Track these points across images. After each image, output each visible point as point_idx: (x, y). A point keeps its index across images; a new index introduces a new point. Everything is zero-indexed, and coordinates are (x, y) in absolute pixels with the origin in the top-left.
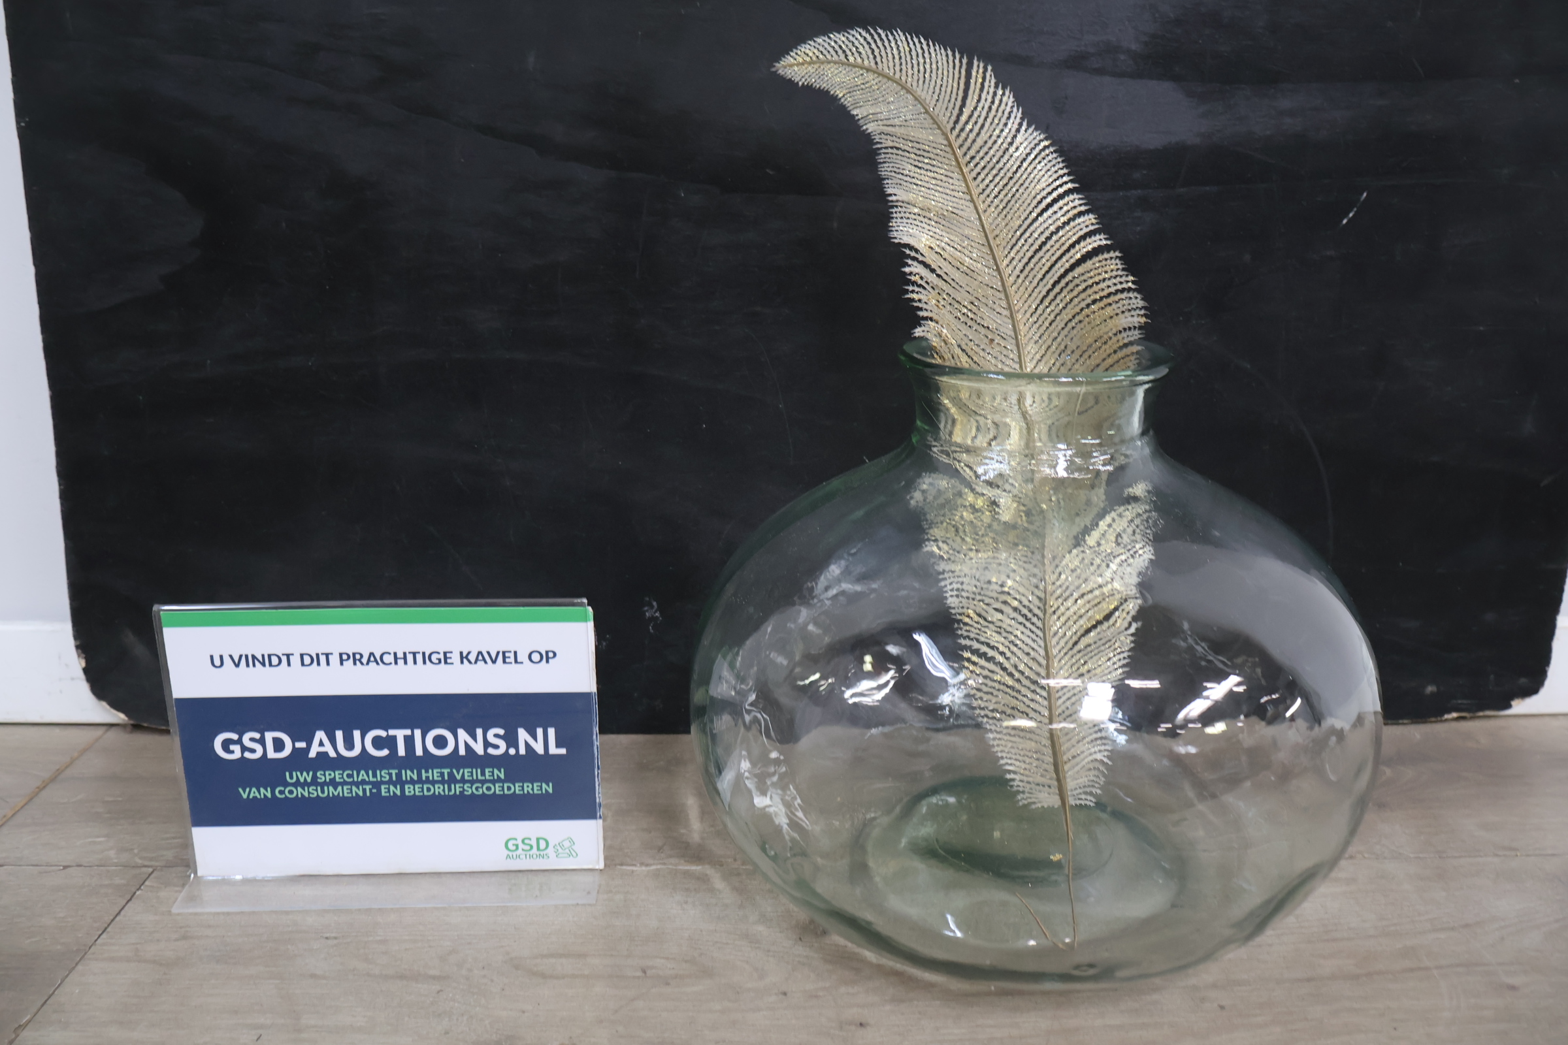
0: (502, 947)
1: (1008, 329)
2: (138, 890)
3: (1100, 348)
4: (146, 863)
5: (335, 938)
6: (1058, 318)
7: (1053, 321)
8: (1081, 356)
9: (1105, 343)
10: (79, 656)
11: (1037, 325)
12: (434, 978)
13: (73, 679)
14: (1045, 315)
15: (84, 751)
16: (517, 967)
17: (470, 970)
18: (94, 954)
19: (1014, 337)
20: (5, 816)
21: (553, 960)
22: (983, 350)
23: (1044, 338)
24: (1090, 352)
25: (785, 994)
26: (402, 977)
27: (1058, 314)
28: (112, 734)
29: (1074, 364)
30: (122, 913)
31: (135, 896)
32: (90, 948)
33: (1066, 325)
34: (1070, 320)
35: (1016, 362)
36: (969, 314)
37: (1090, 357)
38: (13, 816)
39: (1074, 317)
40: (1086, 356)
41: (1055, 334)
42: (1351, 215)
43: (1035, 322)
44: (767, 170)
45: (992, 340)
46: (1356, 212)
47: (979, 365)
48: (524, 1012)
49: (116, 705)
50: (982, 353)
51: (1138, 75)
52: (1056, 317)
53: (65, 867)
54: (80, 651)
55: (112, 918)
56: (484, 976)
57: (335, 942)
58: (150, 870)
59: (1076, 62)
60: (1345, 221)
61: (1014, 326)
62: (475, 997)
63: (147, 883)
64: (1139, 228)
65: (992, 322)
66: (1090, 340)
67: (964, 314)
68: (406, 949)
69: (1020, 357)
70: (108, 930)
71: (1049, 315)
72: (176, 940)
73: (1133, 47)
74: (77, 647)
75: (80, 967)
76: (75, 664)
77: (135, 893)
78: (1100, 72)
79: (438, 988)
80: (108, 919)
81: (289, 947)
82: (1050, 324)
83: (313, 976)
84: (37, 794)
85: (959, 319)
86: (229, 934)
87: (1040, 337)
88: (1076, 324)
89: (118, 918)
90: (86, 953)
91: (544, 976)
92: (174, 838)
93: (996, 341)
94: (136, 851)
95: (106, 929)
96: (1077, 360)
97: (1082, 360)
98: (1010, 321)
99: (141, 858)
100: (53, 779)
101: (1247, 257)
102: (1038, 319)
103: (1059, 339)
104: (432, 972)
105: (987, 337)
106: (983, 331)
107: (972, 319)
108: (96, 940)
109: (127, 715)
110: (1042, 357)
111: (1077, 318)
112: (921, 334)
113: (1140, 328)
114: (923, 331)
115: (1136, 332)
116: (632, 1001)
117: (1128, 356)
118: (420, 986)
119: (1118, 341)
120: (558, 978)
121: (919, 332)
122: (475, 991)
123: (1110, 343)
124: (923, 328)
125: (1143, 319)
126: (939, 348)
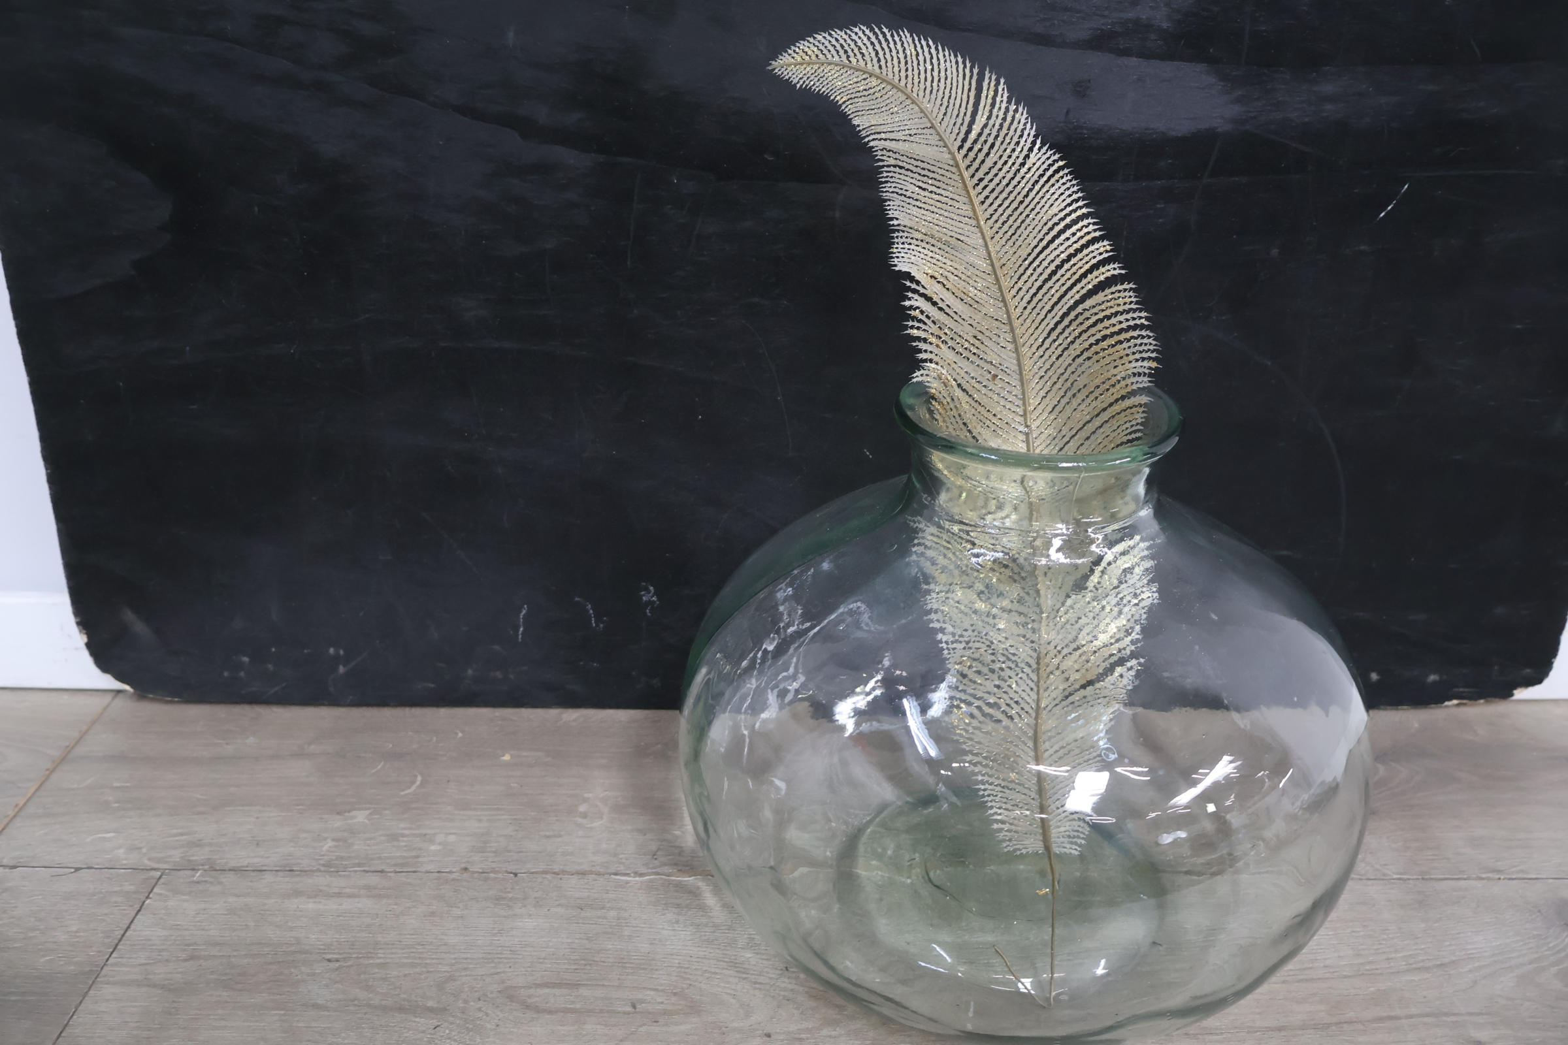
0: (497, 973)
1: (1011, 363)
2: (148, 897)
3: (1108, 390)
4: (155, 866)
5: (337, 961)
6: (1065, 353)
7: (1060, 356)
8: (1087, 396)
9: (1113, 386)
10: (80, 632)
11: (1043, 359)
12: (431, 1010)
13: (76, 649)
14: (1052, 349)
15: (94, 722)
16: (511, 998)
17: (466, 1002)
18: (105, 976)
19: (1018, 372)
20: (17, 805)
21: (546, 991)
22: (985, 386)
23: (1050, 373)
24: (1096, 394)
25: (768, 1035)
26: (401, 1009)
27: (1066, 349)
28: (119, 702)
29: (1080, 404)
30: (133, 927)
31: (144, 907)
32: (102, 968)
33: (1074, 360)
34: (1078, 356)
35: (1020, 399)
36: (972, 349)
37: (1096, 398)
38: (25, 804)
39: (1082, 353)
40: (1092, 397)
41: (1061, 370)
42: (1389, 208)
43: (1041, 357)
44: (766, 156)
45: (995, 376)
46: (1395, 204)
47: (980, 404)
49: (119, 677)
50: (984, 391)
51: (1167, 56)
52: (1063, 351)
53: (77, 869)
54: (81, 627)
55: (122, 932)
56: (480, 1009)
57: (337, 964)
58: (159, 873)
59: (1100, 42)
60: (1383, 214)
61: (1018, 360)
62: (471, 1033)
63: (155, 890)
64: (1160, 220)
65: (996, 356)
66: (1097, 382)
67: (966, 349)
68: (405, 976)
69: (1023, 393)
70: (119, 947)
71: (1056, 349)
72: (186, 960)
73: (1165, 25)
74: (78, 624)
75: (92, 992)
76: (79, 639)
77: (144, 902)
78: (1125, 53)
79: (436, 1023)
80: (119, 933)
81: (293, 970)
82: (1057, 359)
83: (316, 1007)
84: (48, 777)
85: (961, 355)
86: (235, 954)
87: (1046, 372)
88: (1084, 360)
89: (128, 933)
90: (98, 975)
91: (537, 1010)
92: (182, 834)
93: (999, 377)
94: (144, 850)
95: (117, 945)
96: (1083, 400)
97: (1088, 400)
98: (1015, 355)
99: (149, 859)
100: (63, 760)
101: (1275, 252)
102: (1044, 352)
103: (1066, 376)
104: (430, 1004)
105: (990, 373)
106: (987, 366)
107: (974, 354)
108: (107, 960)
109: (132, 687)
110: (1047, 393)
111: (1086, 355)
112: (920, 379)
113: (1150, 375)
114: (922, 375)
115: (1146, 379)
116: (621, 1041)
117: (1136, 406)
118: (417, 1020)
119: (1127, 385)
120: (550, 1012)
121: (918, 377)
122: (471, 1026)
123: (1118, 387)
124: (922, 372)
125: (1154, 365)
126: (937, 394)
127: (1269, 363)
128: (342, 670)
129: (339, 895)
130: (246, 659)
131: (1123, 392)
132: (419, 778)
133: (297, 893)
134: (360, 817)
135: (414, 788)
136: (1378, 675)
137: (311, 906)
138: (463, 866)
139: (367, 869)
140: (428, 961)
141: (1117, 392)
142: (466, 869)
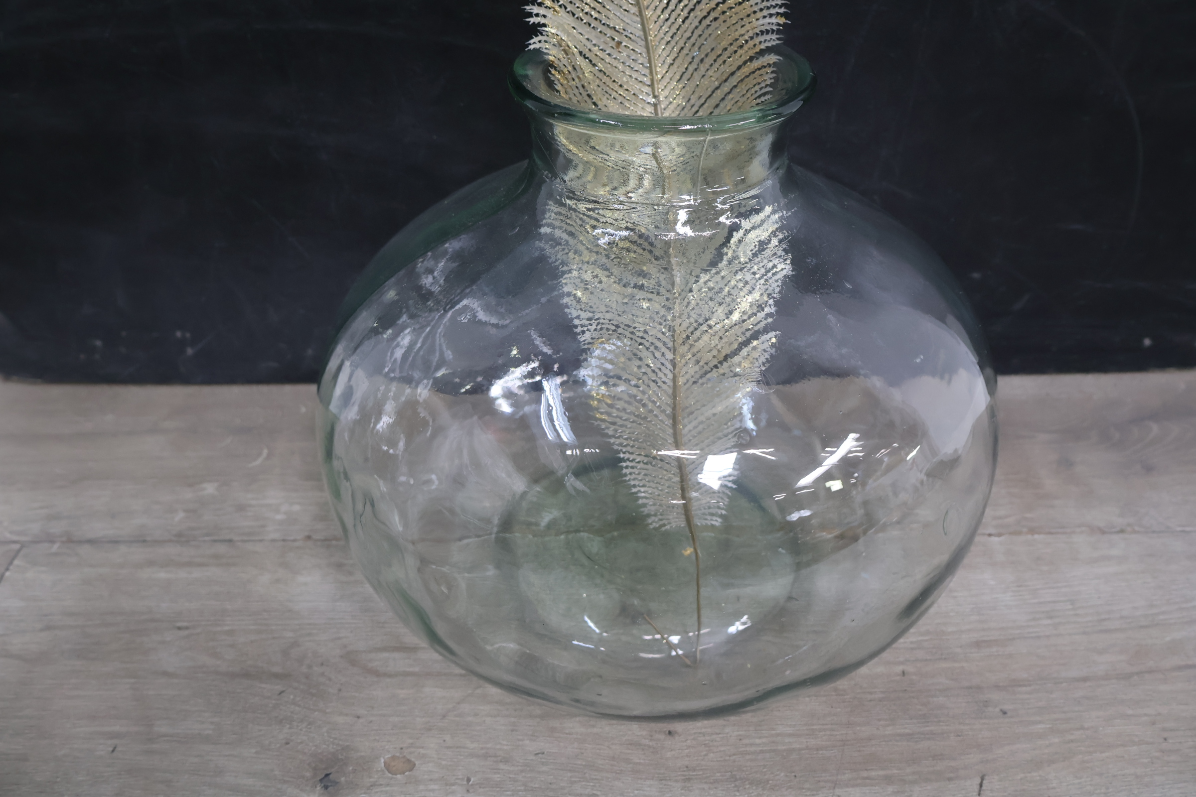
1: (636, 28)
3: (736, 52)
6: (692, 14)
7: (687, 18)
8: (715, 61)
9: (741, 47)
11: (669, 23)
14: (678, 11)
19: (643, 37)
22: (609, 55)
23: (677, 38)
24: (724, 57)
27: (692, 10)
29: (708, 70)
33: (700, 22)
34: (705, 17)
35: (647, 67)
36: (593, 13)
37: (724, 62)
39: (709, 13)
40: (720, 61)
41: (688, 34)
43: (667, 20)
45: (619, 43)
47: (605, 73)
50: (608, 59)
52: (689, 13)
61: (643, 24)
65: (618, 21)
66: (724, 44)
67: (587, 13)
69: (650, 62)
71: (682, 10)
82: (683, 22)
85: (582, 20)
87: (672, 37)
88: (711, 22)
93: (624, 44)
96: (711, 65)
97: (717, 65)
98: (638, 19)
102: (670, 15)
103: (693, 40)
105: (614, 39)
106: (610, 33)
107: (596, 19)
110: (674, 60)
111: (713, 15)
112: (537, 46)
113: (778, 32)
114: (540, 42)
115: (774, 37)
117: (765, 67)
119: (755, 45)
121: (535, 43)
123: (746, 48)
124: (540, 38)
125: (782, 20)
126: (556, 62)
131: (751, 53)
141: (745, 53)
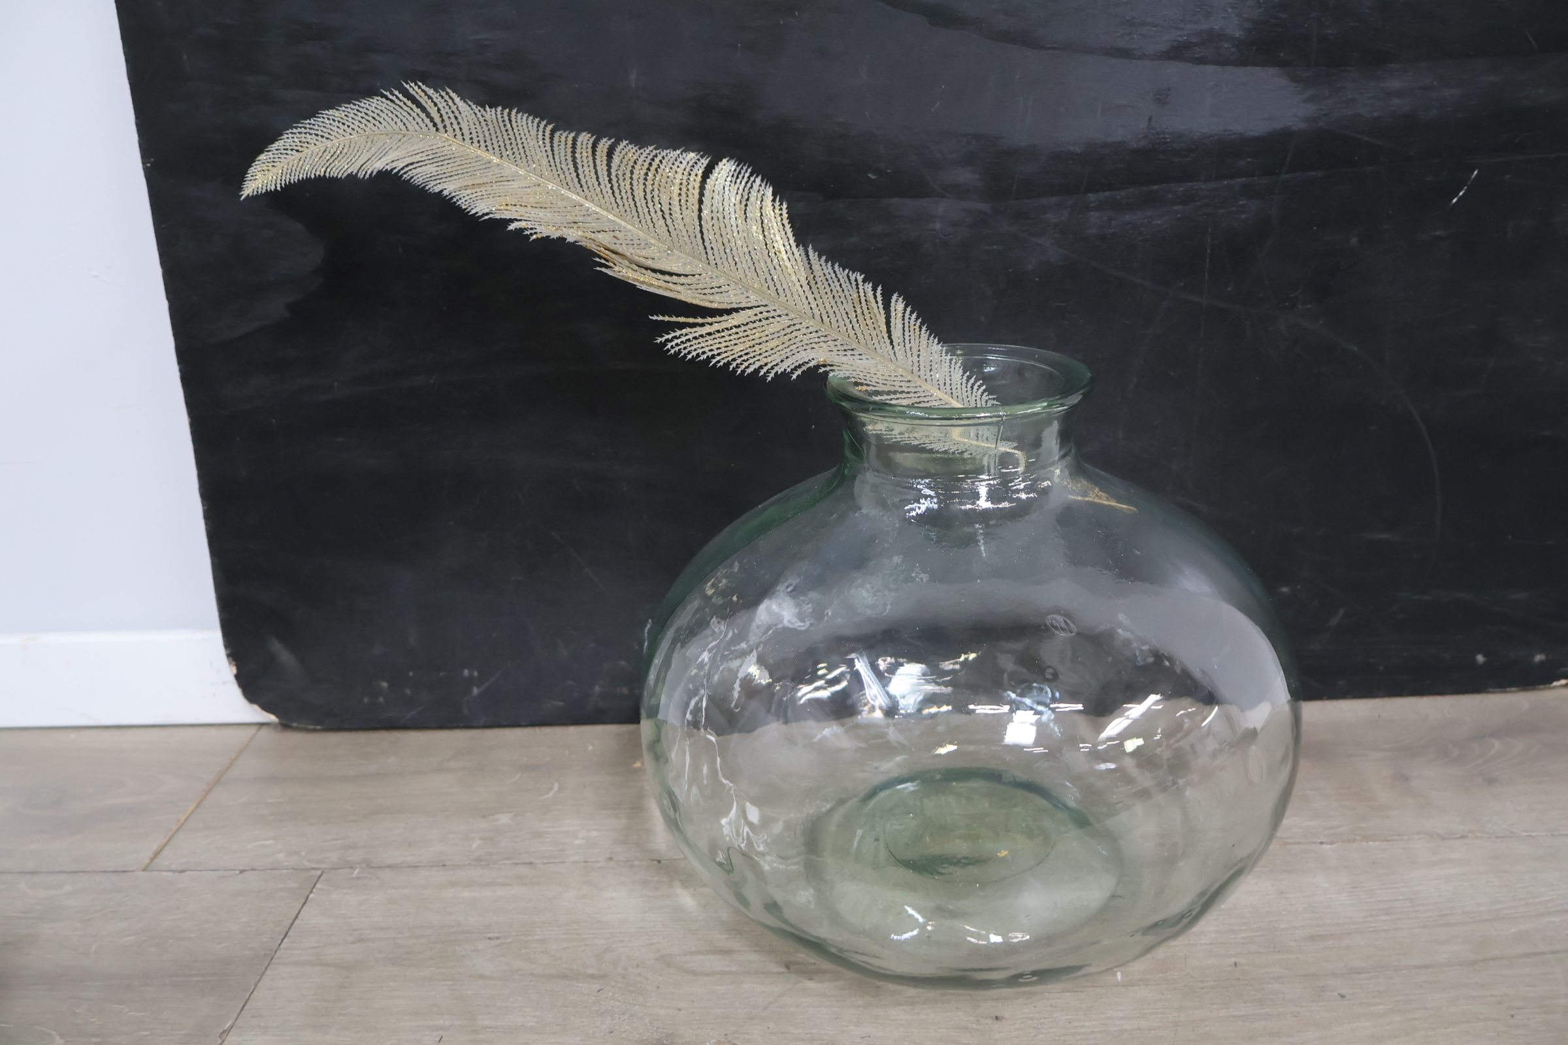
0: (652, 944)
2: (311, 892)
4: (314, 866)
5: (498, 938)
10: (230, 663)
12: (593, 976)
13: (224, 683)
15: (241, 752)
16: (669, 965)
17: (625, 968)
18: (279, 958)
20: (179, 821)
21: (701, 957)
26: (564, 977)
28: (264, 732)
30: (300, 916)
31: (309, 900)
32: (276, 952)
38: (187, 819)
42: (1461, 194)
44: (869, 175)
46: (1466, 190)
48: (679, 1010)
49: (266, 708)
51: (1242, 62)
53: (242, 872)
54: (231, 659)
55: (291, 921)
56: (639, 974)
57: (498, 942)
58: (319, 873)
59: (1178, 52)
60: (1455, 200)
62: (633, 995)
63: (318, 886)
64: (1243, 216)
68: (564, 948)
70: (289, 934)
72: (353, 943)
73: (1237, 34)
74: (228, 656)
75: (268, 972)
76: (227, 671)
77: (308, 896)
78: (1202, 61)
79: (598, 987)
80: (287, 922)
81: (456, 948)
83: (482, 977)
84: (204, 797)
86: (400, 936)
89: (297, 922)
90: (273, 957)
91: (694, 973)
92: (336, 840)
94: (303, 854)
95: (287, 933)
99: (309, 861)
100: (218, 781)
101: (1354, 241)
104: (590, 971)
108: (280, 945)
109: (277, 717)
116: (779, 996)
118: (581, 985)
120: (707, 975)
122: (633, 989)
127: (1356, 349)
128: (475, 691)
129: (492, 884)
130: (385, 684)
132: (556, 786)
133: (453, 884)
134: (504, 819)
135: (551, 794)
136: (1484, 656)
137: (466, 894)
138: (608, 856)
139: (516, 861)
140: (584, 936)
142: (611, 859)
